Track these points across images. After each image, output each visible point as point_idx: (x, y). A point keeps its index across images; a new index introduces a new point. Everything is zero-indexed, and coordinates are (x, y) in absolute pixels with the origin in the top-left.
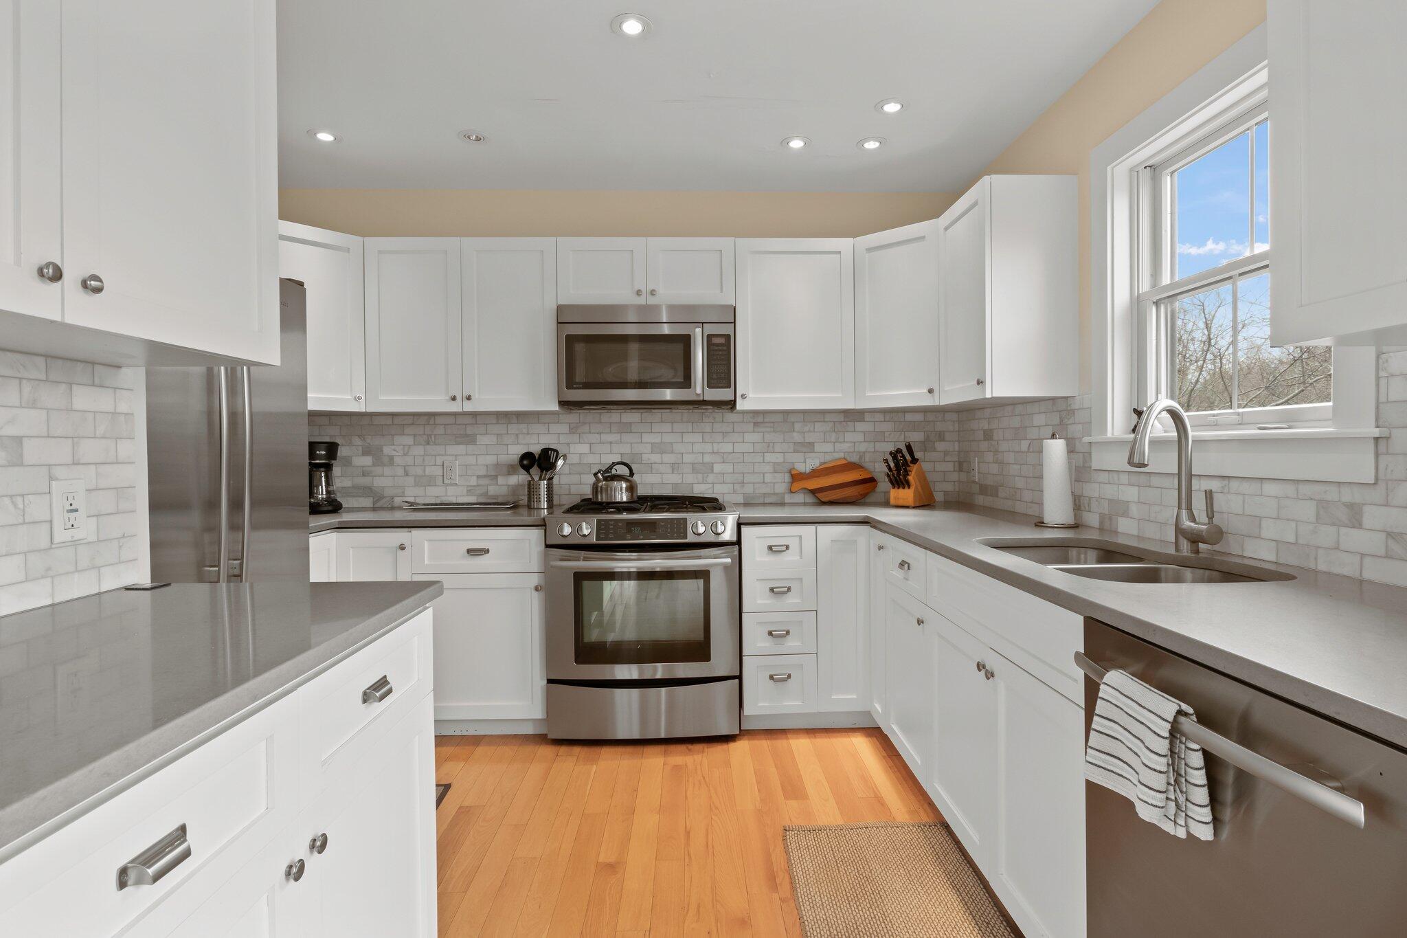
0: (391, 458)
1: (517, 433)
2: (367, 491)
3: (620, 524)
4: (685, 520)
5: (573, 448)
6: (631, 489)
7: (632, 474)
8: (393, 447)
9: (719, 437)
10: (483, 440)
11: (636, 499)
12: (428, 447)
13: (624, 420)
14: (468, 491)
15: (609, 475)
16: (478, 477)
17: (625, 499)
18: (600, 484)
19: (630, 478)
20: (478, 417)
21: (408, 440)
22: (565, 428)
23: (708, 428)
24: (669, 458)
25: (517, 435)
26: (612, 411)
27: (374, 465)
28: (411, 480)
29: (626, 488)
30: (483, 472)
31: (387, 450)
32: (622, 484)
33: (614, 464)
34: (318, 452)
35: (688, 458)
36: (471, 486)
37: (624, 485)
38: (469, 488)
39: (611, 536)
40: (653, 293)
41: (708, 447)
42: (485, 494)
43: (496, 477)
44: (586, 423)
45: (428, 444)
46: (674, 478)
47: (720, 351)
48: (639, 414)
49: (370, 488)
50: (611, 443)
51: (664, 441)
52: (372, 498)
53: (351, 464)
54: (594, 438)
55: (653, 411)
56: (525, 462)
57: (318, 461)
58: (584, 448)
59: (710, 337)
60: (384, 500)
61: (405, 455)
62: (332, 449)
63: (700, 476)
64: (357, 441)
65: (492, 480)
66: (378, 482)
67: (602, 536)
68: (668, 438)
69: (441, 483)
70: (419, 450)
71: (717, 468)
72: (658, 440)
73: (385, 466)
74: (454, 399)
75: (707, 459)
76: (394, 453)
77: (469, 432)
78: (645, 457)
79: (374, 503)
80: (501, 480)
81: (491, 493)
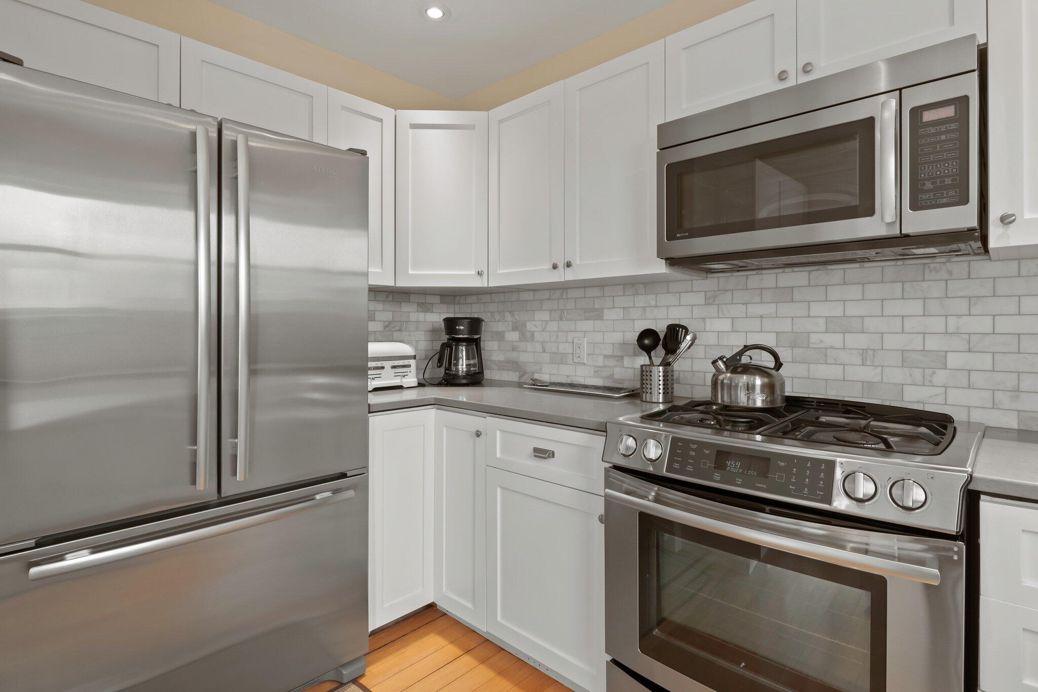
0: (532, 334)
1: (644, 305)
2: (515, 365)
3: (707, 452)
4: (831, 465)
5: (709, 325)
6: (770, 388)
7: (778, 365)
8: (534, 323)
9: (961, 306)
10: (609, 314)
11: (779, 403)
12: (561, 322)
13: (781, 284)
14: (596, 372)
15: (735, 365)
16: (606, 357)
17: (759, 404)
18: (721, 377)
19: (773, 372)
20: (606, 289)
21: (545, 316)
22: (699, 298)
23: (936, 290)
24: (856, 341)
25: (644, 308)
26: (764, 272)
27: (520, 340)
28: (546, 357)
29: (763, 386)
30: (609, 352)
31: (530, 326)
32: (754, 380)
33: (747, 348)
34: (457, 327)
35: (891, 342)
36: (598, 367)
37: (758, 381)
38: (597, 369)
39: (689, 468)
40: (807, 69)
41: (937, 324)
42: (611, 377)
43: (621, 358)
44: (726, 290)
45: (561, 319)
46: (869, 374)
47: (942, 133)
48: (806, 274)
49: (516, 363)
50: (761, 317)
51: (847, 314)
52: (518, 373)
53: (504, 338)
54: (738, 310)
55: (830, 267)
56: (646, 342)
57: (461, 336)
58: (724, 325)
59: (916, 112)
60: (526, 376)
61: (543, 330)
62: (475, 324)
63: (917, 373)
64: (508, 317)
65: (617, 360)
66: (524, 358)
67: (676, 466)
68: (854, 310)
69: (570, 361)
70: (553, 326)
71: (954, 360)
72: (838, 312)
73: (528, 341)
74: (555, 267)
75: (933, 344)
76: (535, 329)
77: (597, 306)
78: (814, 338)
79: (520, 377)
80: (627, 362)
81: (617, 376)
